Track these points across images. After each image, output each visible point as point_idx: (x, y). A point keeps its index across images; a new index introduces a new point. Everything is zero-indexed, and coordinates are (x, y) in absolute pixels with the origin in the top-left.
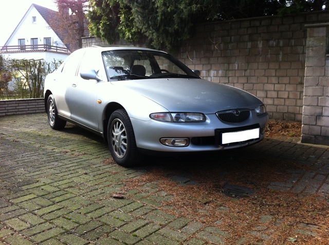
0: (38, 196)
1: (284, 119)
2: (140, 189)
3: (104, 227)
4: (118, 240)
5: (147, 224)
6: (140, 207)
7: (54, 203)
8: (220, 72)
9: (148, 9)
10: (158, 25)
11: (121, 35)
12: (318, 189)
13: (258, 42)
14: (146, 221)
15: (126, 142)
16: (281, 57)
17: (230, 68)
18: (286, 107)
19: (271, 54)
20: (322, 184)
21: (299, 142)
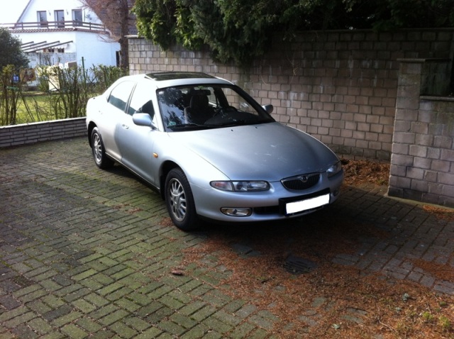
0: (99, 272)
1: (376, 158)
2: (199, 262)
3: (164, 309)
4: (177, 324)
5: (204, 306)
6: (199, 286)
7: (115, 280)
8: (302, 95)
9: (211, 14)
10: (224, 35)
11: (178, 40)
12: (384, 265)
13: (349, 62)
14: (204, 303)
15: (185, 206)
16: (375, 83)
17: (314, 91)
18: (380, 144)
19: (363, 78)
20: (391, 259)
21: (386, 195)
